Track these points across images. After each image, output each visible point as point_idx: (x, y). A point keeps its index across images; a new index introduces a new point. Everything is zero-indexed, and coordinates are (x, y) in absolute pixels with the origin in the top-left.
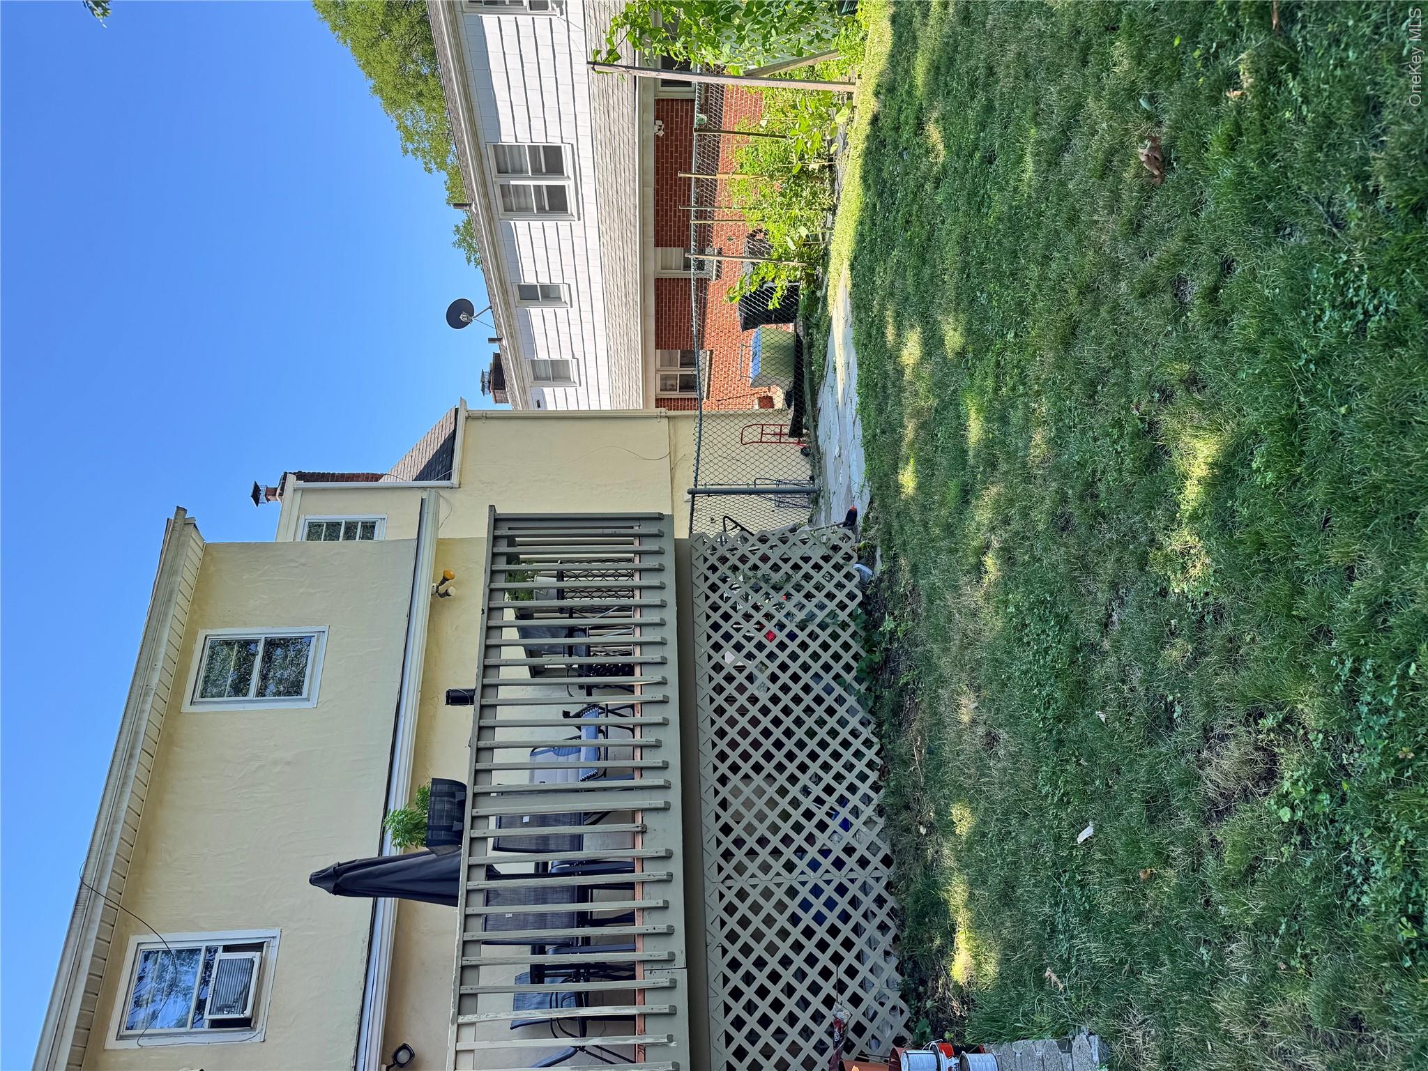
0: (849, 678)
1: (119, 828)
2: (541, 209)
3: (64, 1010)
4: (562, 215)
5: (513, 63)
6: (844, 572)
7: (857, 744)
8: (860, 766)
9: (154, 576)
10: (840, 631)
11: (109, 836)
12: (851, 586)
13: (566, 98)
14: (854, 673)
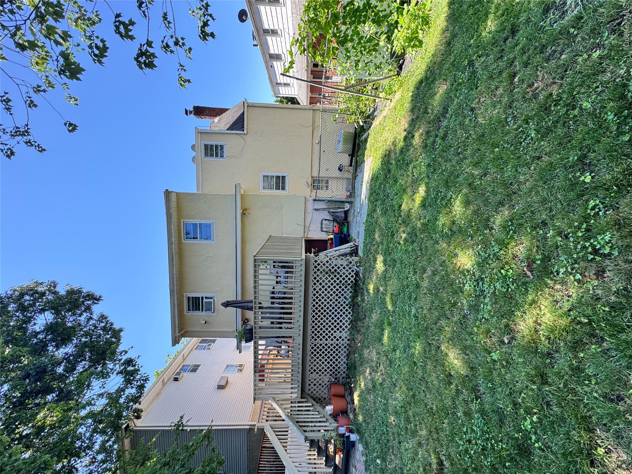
1: (175, 276)
3: (174, 310)
4: (278, 4)
9: (165, 211)
11: (173, 278)
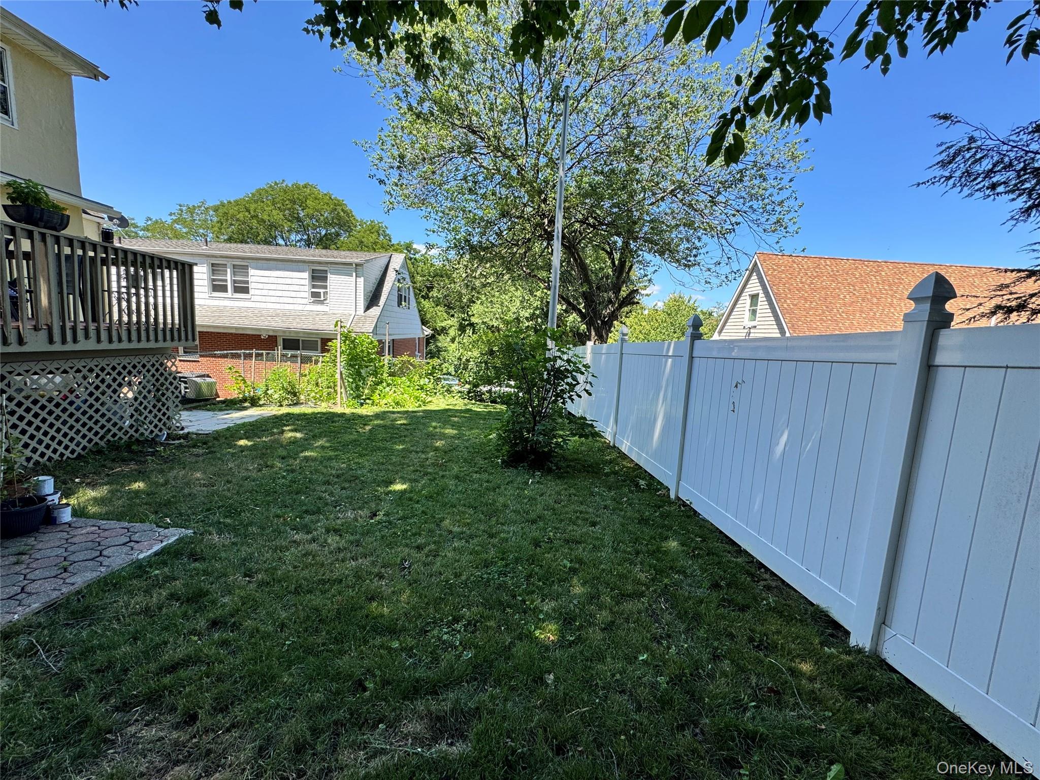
0: (109, 437)
2: (214, 280)
5: (289, 281)
6: (163, 427)
7: (72, 446)
8: (61, 449)
10: (134, 429)
12: (156, 431)
13: (273, 299)
14: (112, 439)
